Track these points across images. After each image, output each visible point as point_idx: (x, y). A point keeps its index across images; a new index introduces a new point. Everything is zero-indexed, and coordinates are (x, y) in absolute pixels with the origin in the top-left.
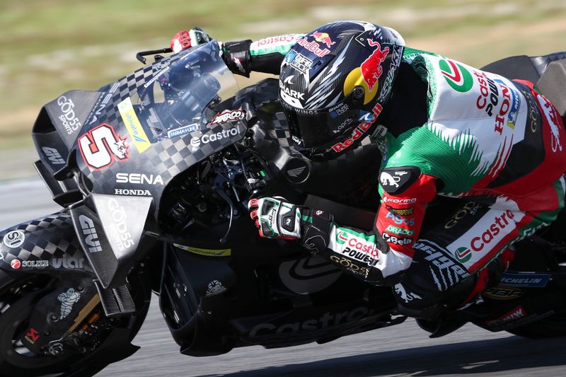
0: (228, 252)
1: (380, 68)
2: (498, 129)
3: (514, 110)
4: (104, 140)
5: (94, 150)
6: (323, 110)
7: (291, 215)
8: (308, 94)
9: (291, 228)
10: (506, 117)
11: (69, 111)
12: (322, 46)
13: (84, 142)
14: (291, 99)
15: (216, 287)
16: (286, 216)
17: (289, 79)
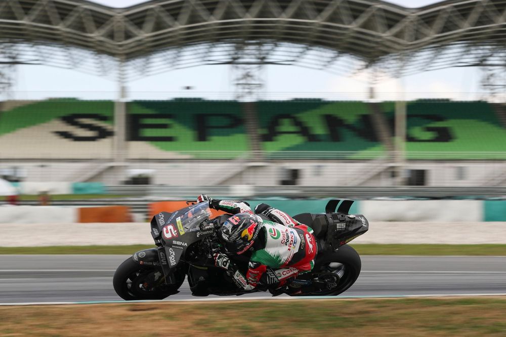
0: (206, 268)
1: (254, 230)
2: (289, 250)
3: (295, 243)
4: (170, 229)
5: (167, 232)
6: (235, 241)
7: (226, 262)
8: (230, 236)
9: (225, 266)
10: (292, 245)
11: (162, 218)
12: (236, 221)
13: (165, 229)
14: (225, 237)
15: (202, 278)
16: (224, 262)
17: (225, 231)
